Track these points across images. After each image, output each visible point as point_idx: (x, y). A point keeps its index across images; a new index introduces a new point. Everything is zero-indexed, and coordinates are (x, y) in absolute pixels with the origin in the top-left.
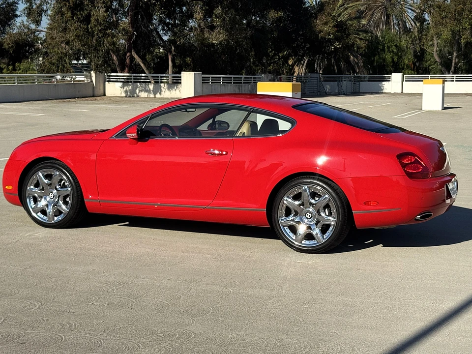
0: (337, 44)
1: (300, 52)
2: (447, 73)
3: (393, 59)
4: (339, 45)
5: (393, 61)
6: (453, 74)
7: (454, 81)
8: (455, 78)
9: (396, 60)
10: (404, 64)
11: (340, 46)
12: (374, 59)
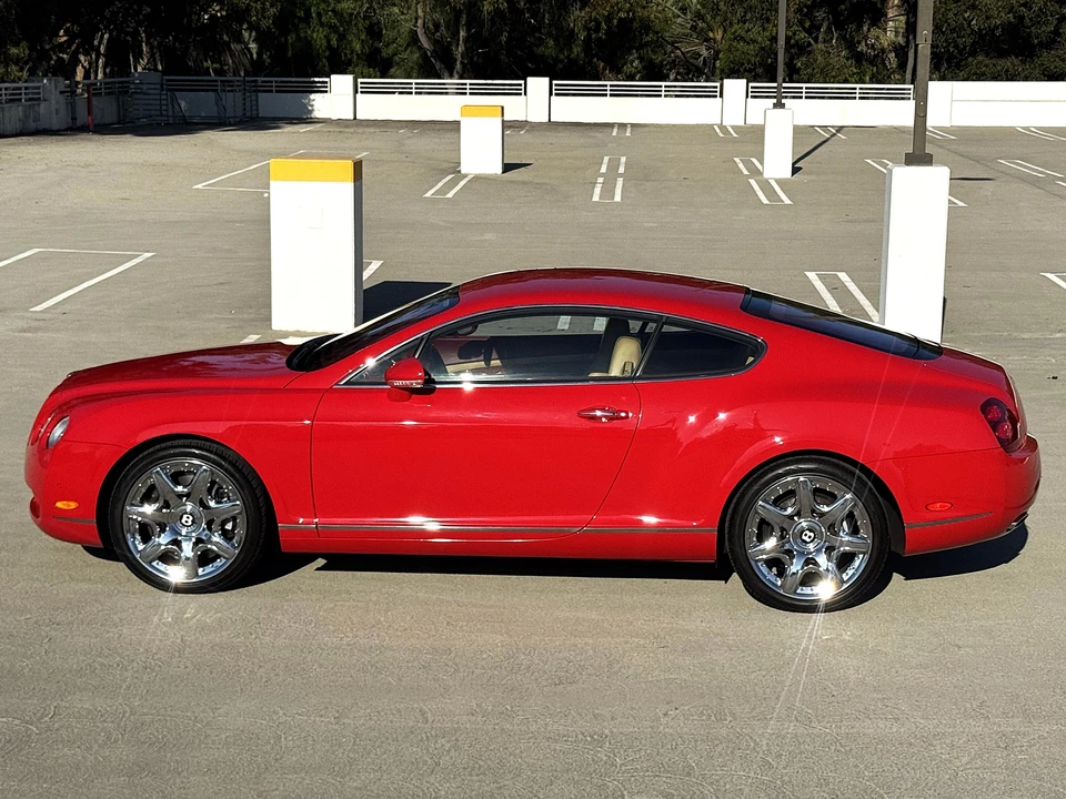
0: (217, 8)
1: (128, 26)
2: (446, 74)
3: (329, 41)
4: (220, 11)
5: (329, 47)
6: (461, 78)
7: (465, 94)
8: (468, 87)
9: (334, 42)
10: (352, 53)
11: (224, 13)
12: (287, 40)
